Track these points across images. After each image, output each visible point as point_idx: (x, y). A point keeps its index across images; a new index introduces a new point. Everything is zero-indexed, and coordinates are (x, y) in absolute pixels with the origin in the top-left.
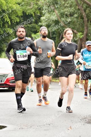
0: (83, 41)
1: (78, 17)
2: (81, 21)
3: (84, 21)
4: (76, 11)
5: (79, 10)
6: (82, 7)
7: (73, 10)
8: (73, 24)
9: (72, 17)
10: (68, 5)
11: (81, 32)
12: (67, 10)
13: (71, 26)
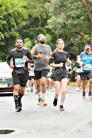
1: (84, 19)
2: (87, 23)
3: (91, 23)
4: (82, 13)
5: (86, 12)
6: (89, 9)
7: (79, 12)
8: (80, 26)
9: (79, 19)
10: (74, 8)
11: (88, 34)
12: (74, 12)
13: (78, 28)
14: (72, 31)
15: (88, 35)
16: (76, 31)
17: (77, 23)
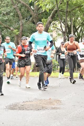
0: (19, 37)
1: (13, 15)
2: (16, 19)
3: (19, 19)
4: (12, 10)
5: (15, 9)
7: (9, 9)
8: (10, 21)
9: (9, 16)
10: (4, 5)
12: (4, 9)
13: (8, 24)
14: (3, 26)
15: (17, 30)
16: (6, 26)
17: (7, 19)
